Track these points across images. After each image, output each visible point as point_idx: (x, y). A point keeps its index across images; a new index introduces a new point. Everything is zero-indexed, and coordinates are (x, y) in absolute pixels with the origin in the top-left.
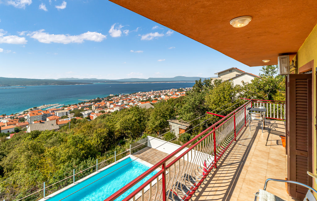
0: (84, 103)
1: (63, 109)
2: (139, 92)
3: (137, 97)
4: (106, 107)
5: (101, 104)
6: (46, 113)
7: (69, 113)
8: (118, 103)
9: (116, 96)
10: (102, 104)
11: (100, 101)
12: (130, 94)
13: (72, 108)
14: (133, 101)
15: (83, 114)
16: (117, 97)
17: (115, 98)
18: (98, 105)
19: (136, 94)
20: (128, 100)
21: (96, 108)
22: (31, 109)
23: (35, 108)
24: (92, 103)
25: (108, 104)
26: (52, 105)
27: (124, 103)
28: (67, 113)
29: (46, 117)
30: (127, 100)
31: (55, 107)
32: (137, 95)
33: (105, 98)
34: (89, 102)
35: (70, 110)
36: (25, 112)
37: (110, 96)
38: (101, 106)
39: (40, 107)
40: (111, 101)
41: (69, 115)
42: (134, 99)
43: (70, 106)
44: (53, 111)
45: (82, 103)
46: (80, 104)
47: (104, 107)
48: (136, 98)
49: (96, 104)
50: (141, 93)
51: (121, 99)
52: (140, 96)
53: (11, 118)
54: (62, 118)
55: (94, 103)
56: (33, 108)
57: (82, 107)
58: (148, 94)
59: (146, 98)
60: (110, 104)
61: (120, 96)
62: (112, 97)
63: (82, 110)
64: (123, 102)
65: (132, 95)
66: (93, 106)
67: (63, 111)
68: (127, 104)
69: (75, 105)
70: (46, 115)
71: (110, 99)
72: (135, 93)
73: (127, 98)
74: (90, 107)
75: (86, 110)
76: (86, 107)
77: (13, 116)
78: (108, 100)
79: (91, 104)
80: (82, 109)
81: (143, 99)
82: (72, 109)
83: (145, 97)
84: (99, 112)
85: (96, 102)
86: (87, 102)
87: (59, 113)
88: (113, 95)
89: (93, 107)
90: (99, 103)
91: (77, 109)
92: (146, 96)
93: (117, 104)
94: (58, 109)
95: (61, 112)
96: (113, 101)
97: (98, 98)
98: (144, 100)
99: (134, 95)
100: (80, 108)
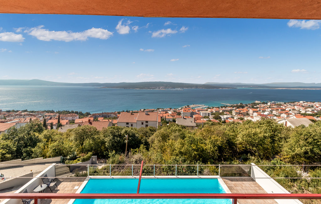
0: (226, 107)
1: (207, 110)
2: (302, 102)
3: (296, 107)
4: (248, 114)
5: (242, 110)
6: (194, 111)
7: (211, 114)
8: (264, 111)
9: (264, 103)
10: (244, 110)
11: (243, 107)
12: (285, 103)
13: (214, 110)
14: (287, 113)
15: (222, 117)
16: (265, 105)
17: (262, 105)
18: (239, 111)
19: (296, 103)
20: (280, 110)
21: (236, 113)
22: (186, 107)
23: (188, 106)
24: (234, 108)
25: (251, 111)
26: (199, 105)
27: (273, 113)
28: (209, 114)
29: (193, 114)
30: (277, 110)
31: (201, 107)
32: (297, 106)
33: (249, 104)
34: (231, 106)
35: (212, 112)
36: (182, 108)
37: (255, 103)
38: (242, 112)
39: (191, 106)
40: (255, 108)
41: (211, 116)
42: (290, 110)
43: (213, 108)
44: (199, 111)
45: (224, 107)
46: (222, 107)
47: (245, 114)
48: (294, 110)
49: (237, 110)
50: (304, 102)
51: (270, 108)
52: (302, 106)
53: (174, 111)
54: (204, 117)
55: (236, 108)
56: (186, 106)
57: (223, 110)
58: (317, 105)
59: (313, 111)
60: (254, 112)
61: (269, 104)
62: (259, 104)
63: (222, 114)
64: (271, 111)
65: (288, 105)
66: (233, 111)
67: (206, 112)
68: (277, 115)
69: (218, 107)
70: (193, 113)
71: (255, 107)
72: (294, 102)
73: (280, 107)
74: (230, 112)
75: (226, 114)
76: (227, 111)
77: (175, 110)
78: (253, 107)
79: (232, 109)
80: (222, 112)
81: (306, 111)
82: (214, 112)
83: (310, 110)
84: (239, 119)
85: (238, 107)
86: (229, 107)
87: (202, 113)
88: (259, 102)
89: (233, 113)
90: (241, 109)
91: (219, 112)
92: (313, 109)
93: (262, 113)
94: (203, 109)
95: (204, 112)
96: (258, 109)
97: (240, 104)
98: (307, 113)
99: (292, 104)
100: (221, 111)
